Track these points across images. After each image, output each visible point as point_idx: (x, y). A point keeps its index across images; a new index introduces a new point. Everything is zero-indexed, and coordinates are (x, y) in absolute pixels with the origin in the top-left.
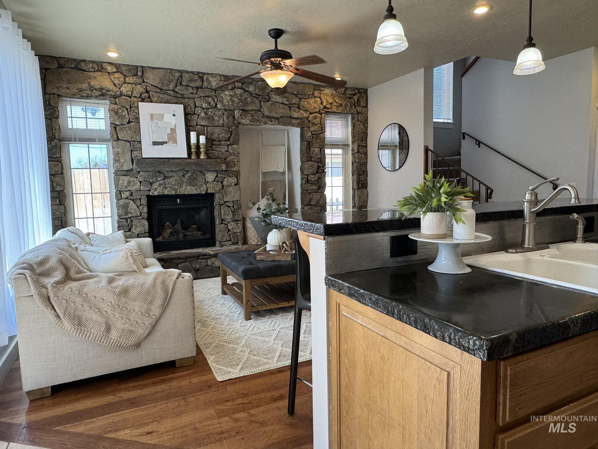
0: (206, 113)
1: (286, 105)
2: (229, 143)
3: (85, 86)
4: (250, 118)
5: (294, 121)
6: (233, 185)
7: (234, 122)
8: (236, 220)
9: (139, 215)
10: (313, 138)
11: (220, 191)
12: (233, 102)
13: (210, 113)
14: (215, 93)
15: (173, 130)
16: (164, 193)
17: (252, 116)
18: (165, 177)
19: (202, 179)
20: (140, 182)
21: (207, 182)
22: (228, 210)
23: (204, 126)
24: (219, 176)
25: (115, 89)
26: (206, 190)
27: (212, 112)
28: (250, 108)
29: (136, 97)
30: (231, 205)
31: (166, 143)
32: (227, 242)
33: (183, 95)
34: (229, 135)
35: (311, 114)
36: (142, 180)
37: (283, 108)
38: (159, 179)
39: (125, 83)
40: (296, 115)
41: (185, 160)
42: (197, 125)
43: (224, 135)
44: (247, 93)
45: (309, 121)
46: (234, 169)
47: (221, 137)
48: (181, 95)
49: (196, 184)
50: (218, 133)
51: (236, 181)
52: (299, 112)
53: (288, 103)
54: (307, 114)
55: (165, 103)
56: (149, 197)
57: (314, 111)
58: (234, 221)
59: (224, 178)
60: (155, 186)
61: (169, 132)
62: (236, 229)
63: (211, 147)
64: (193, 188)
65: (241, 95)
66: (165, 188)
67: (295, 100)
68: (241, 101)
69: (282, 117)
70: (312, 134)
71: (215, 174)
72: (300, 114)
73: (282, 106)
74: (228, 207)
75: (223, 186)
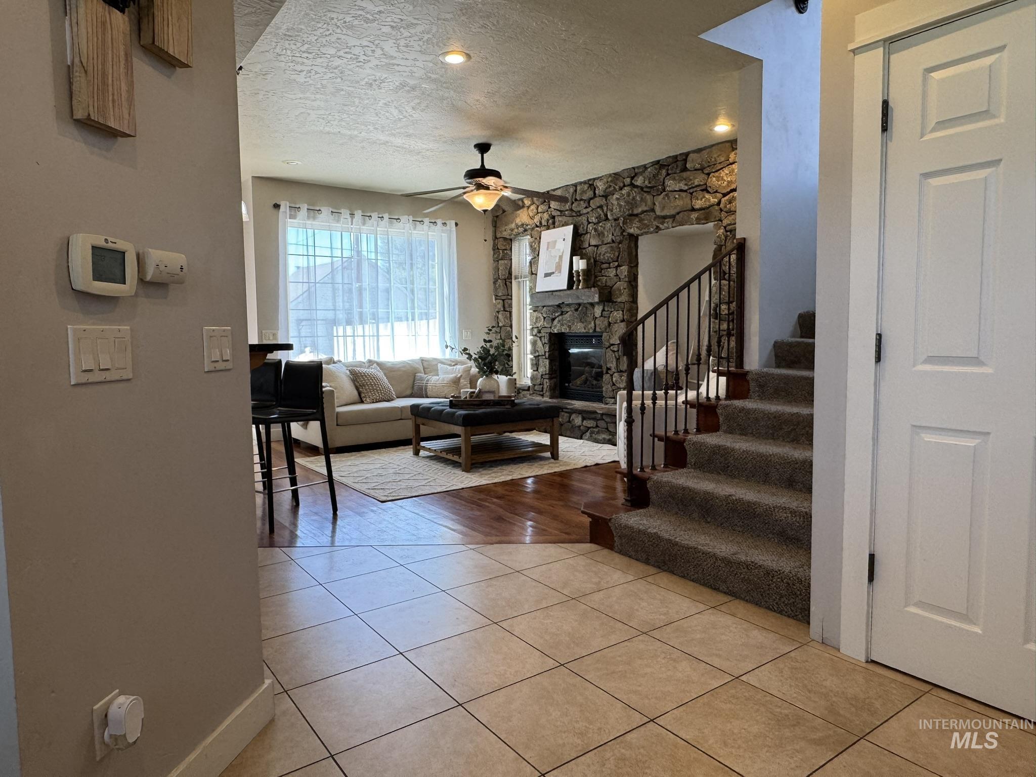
0: (596, 230)
1: (686, 191)
2: (616, 264)
3: (513, 226)
4: (638, 224)
5: (694, 215)
6: (618, 321)
7: (624, 234)
8: (621, 371)
9: (543, 354)
10: (726, 237)
11: (606, 329)
12: (620, 206)
13: (599, 228)
14: (606, 200)
15: (561, 257)
16: (561, 330)
17: (641, 221)
18: (562, 312)
19: (591, 314)
20: (544, 318)
21: (596, 318)
22: (612, 355)
23: (595, 246)
24: (606, 309)
25: (531, 222)
26: (593, 328)
27: (601, 226)
28: (640, 210)
29: (545, 226)
30: (616, 349)
31: (553, 273)
32: (610, 399)
33: (580, 211)
34: (617, 254)
35: (724, 195)
36: (545, 316)
37: (681, 198)
38: (556, 315)
39: (538, 213)
40: (698, 204)
41: (565, 292)
42: (590, 246)
43: (609, 255)
44: (636, 190)
45: (721, 210)
46: (619, 300)
47: (606, 258)
48: (576, 212)
49: (586, 321)
50: (605, 252)
51: (621, 316)
52: (704, 197)
53: (686, 188)
54: (716, 197)
55: (563, 226)
56: (551, 334)
57: (729, 190)
58: (618, 372)
59: (611, 312)
60: (556, 322)
61: (557, 260)
62: (620, 383)
63: (601, 272)
64: (583, 325)
65: (629, 195)
66: (562, 325)
67: (698, 180)
68: (627, 202)
69: (678, 213)
70: (727, 231)
71: (601, 308)
72: (705, 202)
73: (677, 196)
74: (614, 351)
75: (610, 324)
